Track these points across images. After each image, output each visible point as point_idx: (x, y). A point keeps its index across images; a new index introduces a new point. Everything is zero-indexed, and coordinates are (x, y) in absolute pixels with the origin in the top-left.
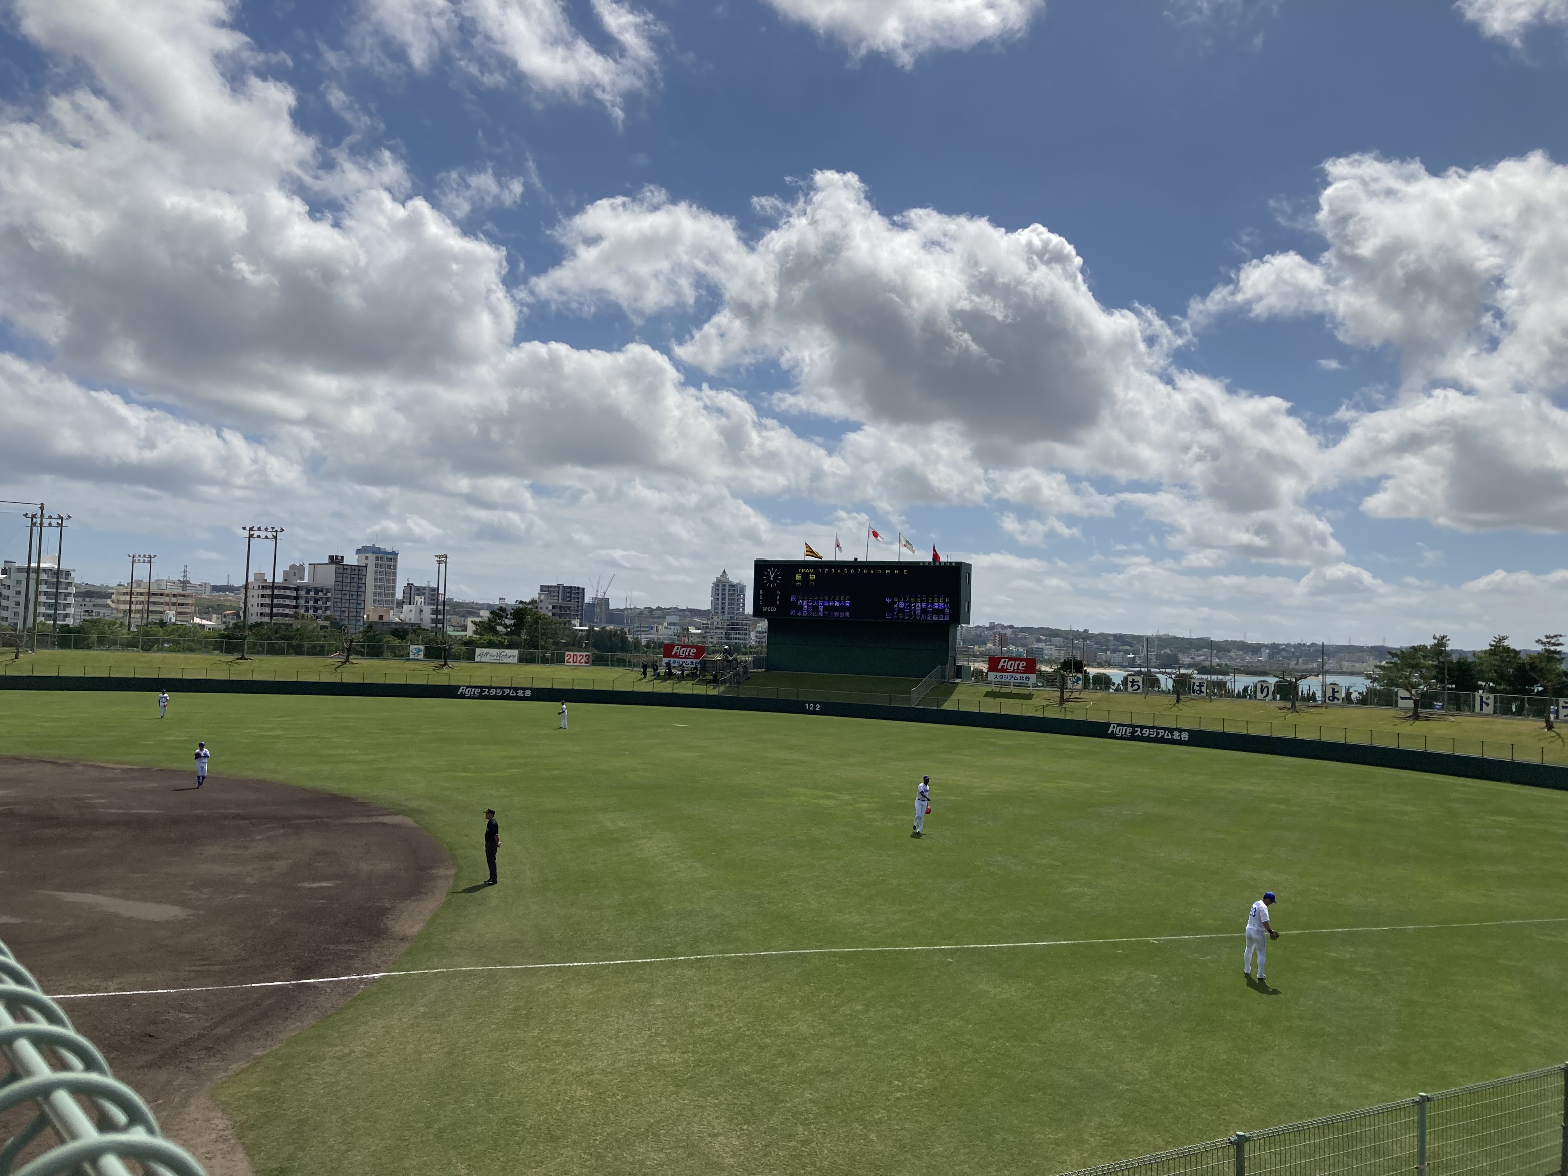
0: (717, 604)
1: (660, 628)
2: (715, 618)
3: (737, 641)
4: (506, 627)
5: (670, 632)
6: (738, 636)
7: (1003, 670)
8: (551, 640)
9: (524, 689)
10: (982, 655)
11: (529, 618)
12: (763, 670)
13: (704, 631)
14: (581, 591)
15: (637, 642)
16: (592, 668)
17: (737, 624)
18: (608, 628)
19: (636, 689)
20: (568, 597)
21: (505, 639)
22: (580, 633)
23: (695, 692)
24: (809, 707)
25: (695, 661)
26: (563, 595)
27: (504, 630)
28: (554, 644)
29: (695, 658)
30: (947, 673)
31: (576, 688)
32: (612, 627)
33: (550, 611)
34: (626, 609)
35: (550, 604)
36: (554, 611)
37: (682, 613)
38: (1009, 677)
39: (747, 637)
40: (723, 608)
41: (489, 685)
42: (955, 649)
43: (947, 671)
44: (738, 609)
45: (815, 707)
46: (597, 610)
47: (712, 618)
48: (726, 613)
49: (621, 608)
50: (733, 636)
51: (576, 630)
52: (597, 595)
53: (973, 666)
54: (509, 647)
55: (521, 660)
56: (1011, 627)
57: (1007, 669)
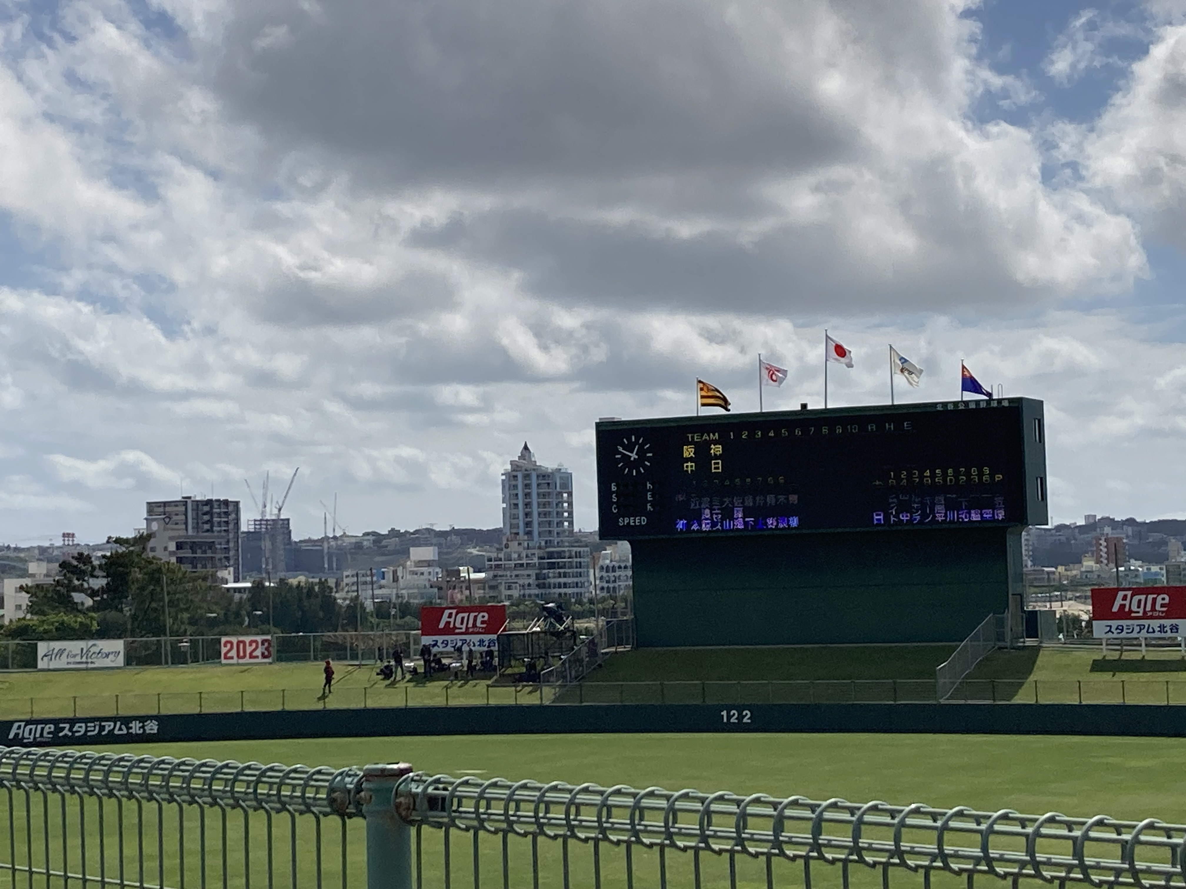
0: (515, 517)
1: (400, 574)
2: (514, 545)
3: (563, 591)
4: (93, 593)
5: (422, 581)
6: (562, 580)
7: (1124, 614)
8: (186, 615)
9: (143, 719)
10: (1075, 584)
11: (137, 574)
12: (628, 647)
13: (491, 573)
14: (231, 508)
15: (355, 606)
16: (277, 667)
17: (560, 555)
18: (294, 582)
19: (371, 704)
20: (206, 522)
21: (92, 618)
22: (237, 596)
23: (493, 702)
24: (729, 717)
25: (487, 637)
26: (196, 518)
27: (89, 602)
28: (193, 622)
29: (487, 632)
30: (1008, 629)
31: (249, 708)
32: (302, 579)
33: (172, 553)
34: (326, 538)
35: (171, 539)
36: (181, 554)
37: (442, 540)
38: (1137, 629)
39: (582, 579)
40: (528, 524)
41: (71, 715)
42: (1020, 577)
43: (1009, 623)
44: (560, 524)
45: (741, 717)
46: (266, 544)
47: (507, 546)
48: (536, 534)
49: (315, 537)
50: (552, 581)
51: (228, 589)
52: (263, 513)
53: (1059, 609)
54: (103, 634)
55: (129, 660)
56: (1131, 522)
57: (1131, 611)
